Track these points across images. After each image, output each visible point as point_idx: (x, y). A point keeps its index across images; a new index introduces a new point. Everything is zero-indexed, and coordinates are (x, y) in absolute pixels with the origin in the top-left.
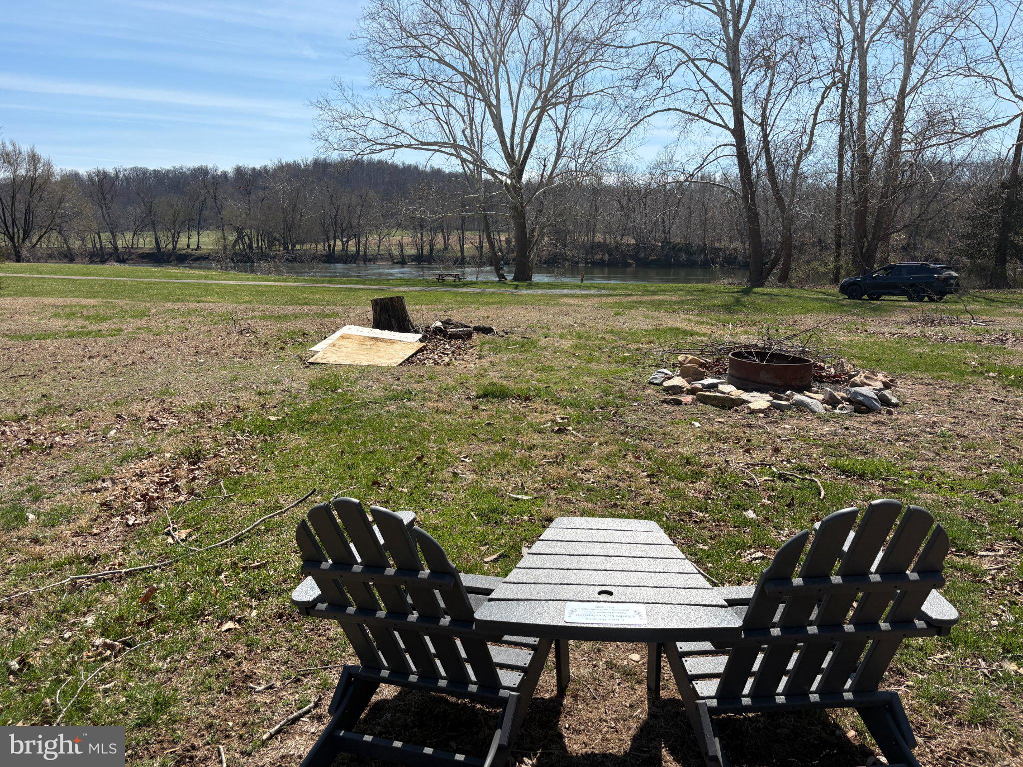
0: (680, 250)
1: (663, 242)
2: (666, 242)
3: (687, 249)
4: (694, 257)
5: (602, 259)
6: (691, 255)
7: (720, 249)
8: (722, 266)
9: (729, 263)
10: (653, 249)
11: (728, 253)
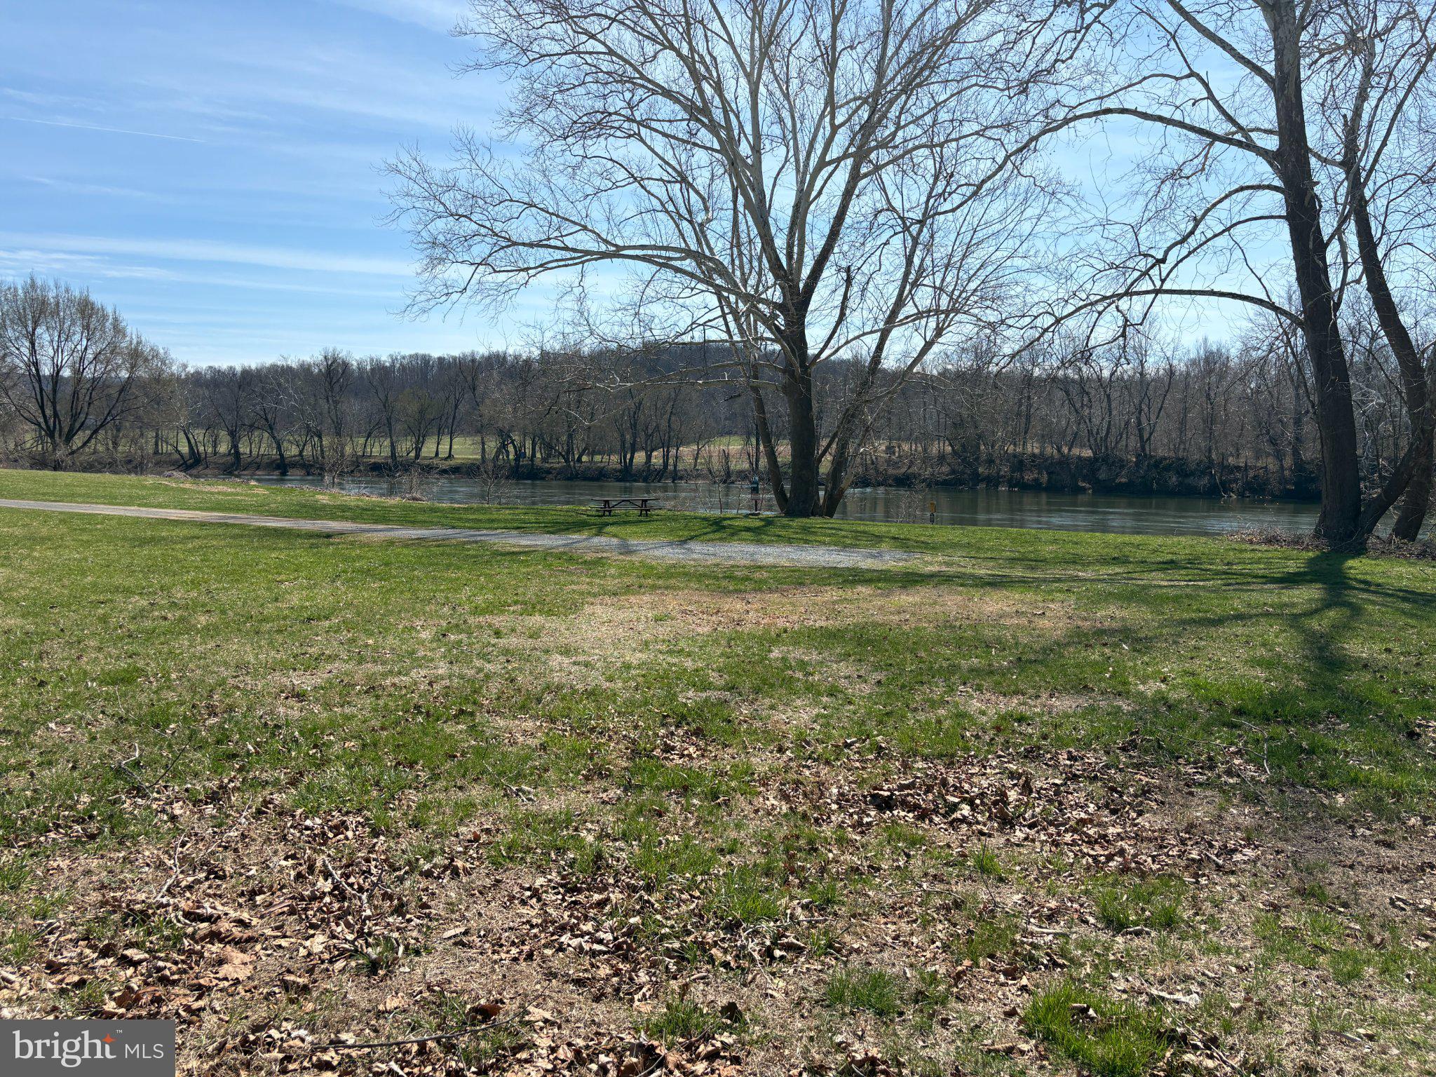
0: (1167, 468)
1: (1138, 456)
2: (1142, 456)
3: (1180, 467)
4: (1190, 480)
5: (1036, 480)
6: (1187, 476)
7: (1238, 468)
8: (1241, 495)
9: (1254, 491)
10: (1122, 467)
11: (1251, 474)
